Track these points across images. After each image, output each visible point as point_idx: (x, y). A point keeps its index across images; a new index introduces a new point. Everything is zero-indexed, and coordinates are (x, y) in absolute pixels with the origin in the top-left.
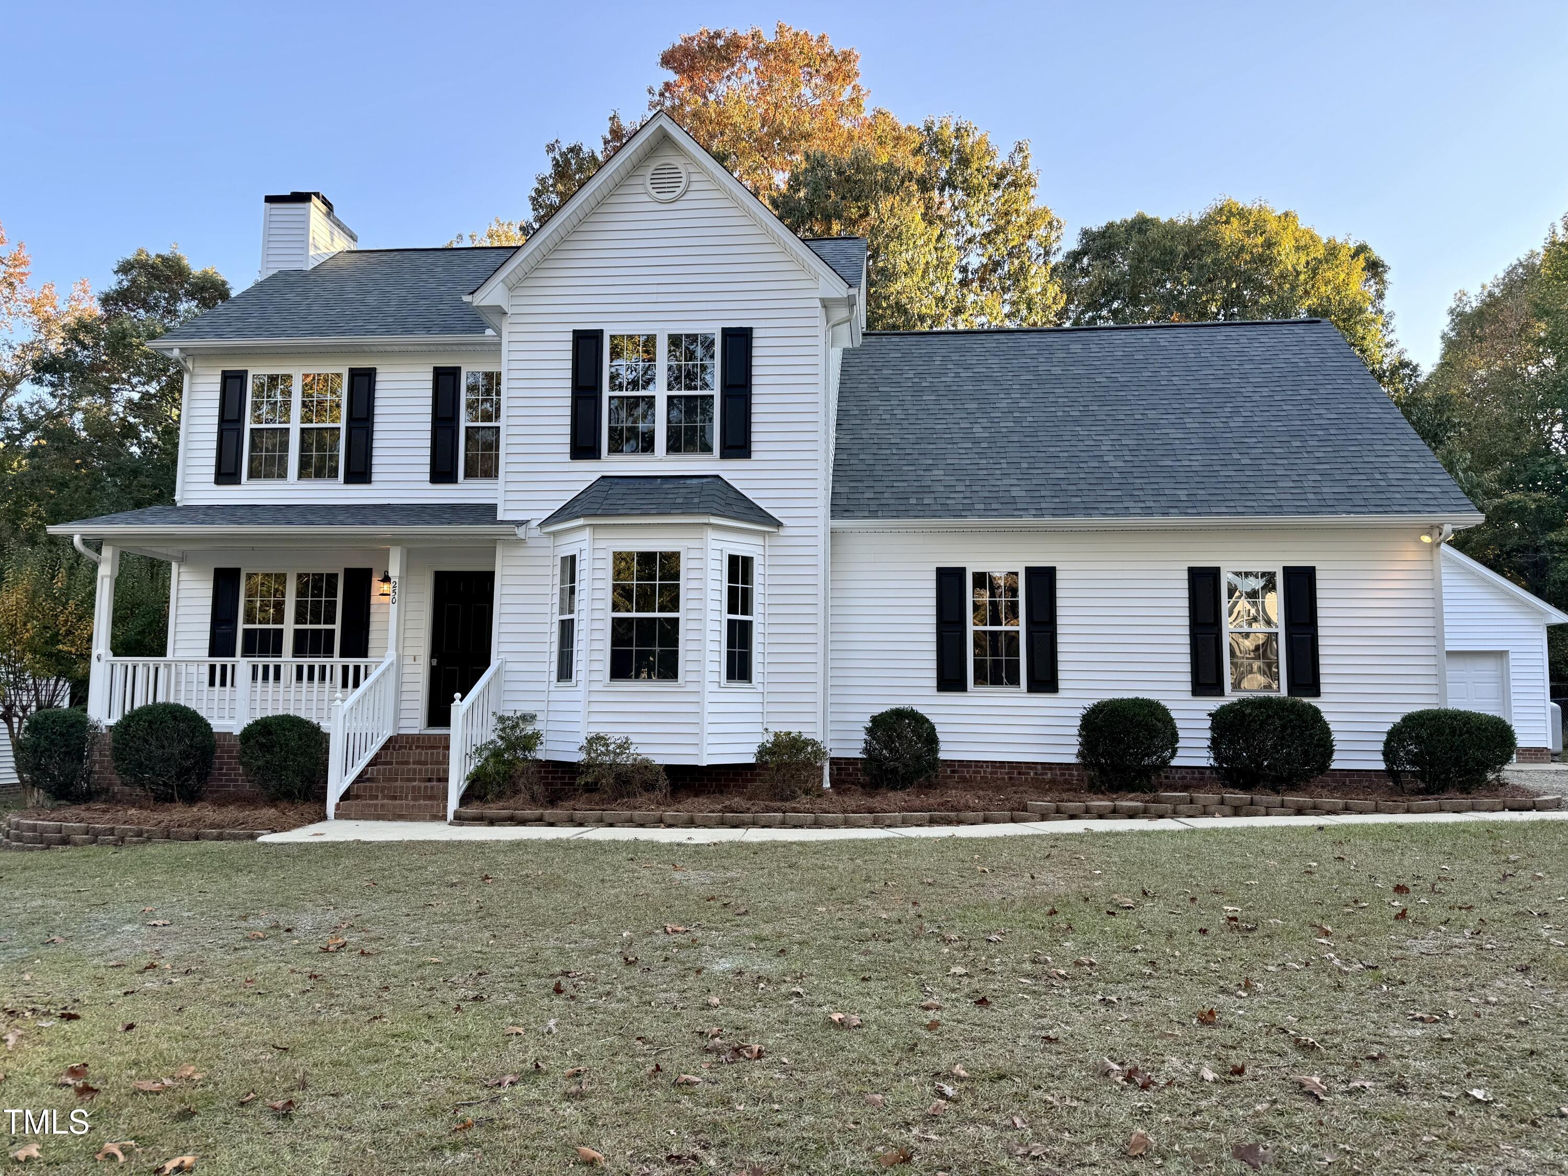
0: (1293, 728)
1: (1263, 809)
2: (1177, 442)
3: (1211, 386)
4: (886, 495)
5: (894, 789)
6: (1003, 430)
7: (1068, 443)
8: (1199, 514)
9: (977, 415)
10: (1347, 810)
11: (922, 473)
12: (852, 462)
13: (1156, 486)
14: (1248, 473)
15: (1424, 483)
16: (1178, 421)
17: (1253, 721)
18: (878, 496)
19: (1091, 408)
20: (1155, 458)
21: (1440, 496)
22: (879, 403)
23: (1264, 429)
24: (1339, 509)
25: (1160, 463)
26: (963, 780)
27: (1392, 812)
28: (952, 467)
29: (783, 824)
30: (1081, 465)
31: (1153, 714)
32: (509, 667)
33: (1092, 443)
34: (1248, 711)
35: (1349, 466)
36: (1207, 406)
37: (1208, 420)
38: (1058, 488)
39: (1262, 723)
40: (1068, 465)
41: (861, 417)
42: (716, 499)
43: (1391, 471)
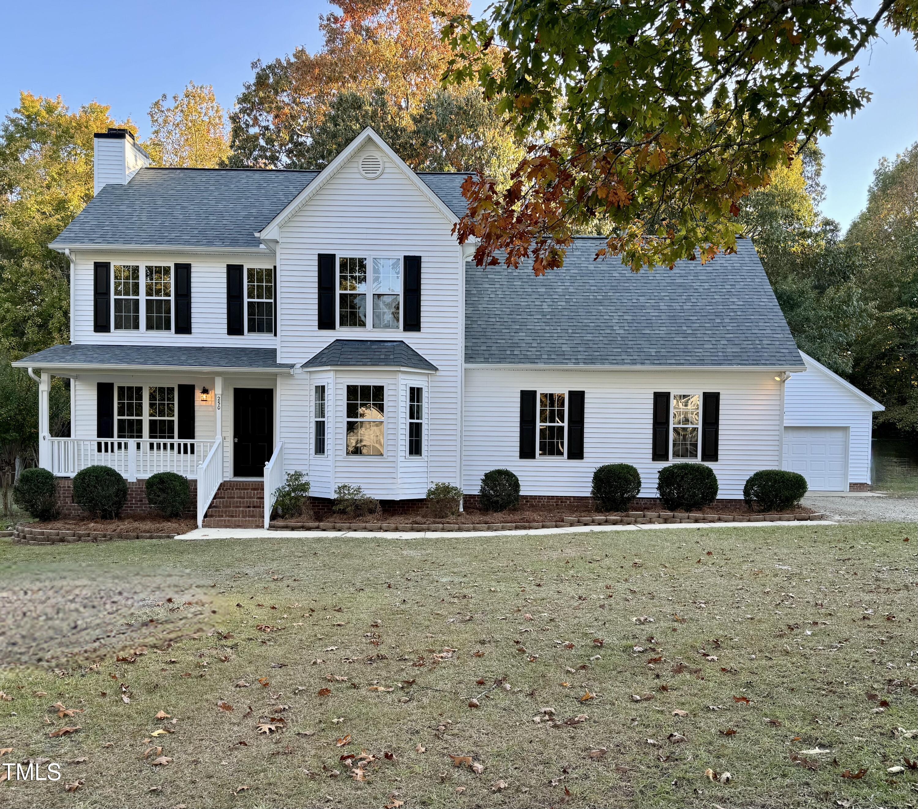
0: (697, 480)
1: (678, 520)
2: (654, 318)
3: (677, 281)
4: (493, 348)
5: (496, 511)
6: (560, 307)
7: (594, 317)
8: (660, 364)
9: (545, 297)
10: (719, 520)
11: (513, 334)
12: (474, 326)
13: (639, 346)
14: (689, 339)
15: (781, 347)
16: (656, 304)
17: (678, 476)
18: (489, 348)
19: (609, 294)
20: (641, 328)
21: (787, 355)
22: (488, 286)
23: (702, 311)
24: (734, 362)
25: (643, 332)
26: (532, 506)
27: (741, 521)
28: (530, 331)
29: (443, 530)
30: (601, 332)
31: (628, 472)
32: (287, 446)
33: (608, 318)
34: (676, 471)
35: (744, 335)
36: (673, 294)
37: (673, 304)
38: (587, 346)
39: (682, 477)
40: (593, 331)
41: (477, 295)
42: (403, 356)
43: (765, 339)
